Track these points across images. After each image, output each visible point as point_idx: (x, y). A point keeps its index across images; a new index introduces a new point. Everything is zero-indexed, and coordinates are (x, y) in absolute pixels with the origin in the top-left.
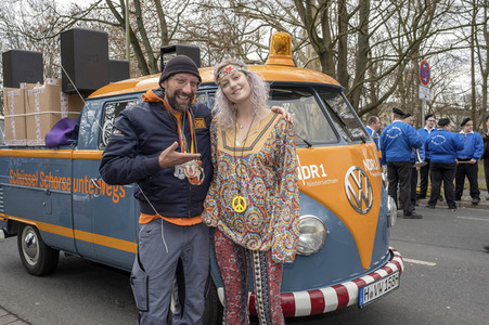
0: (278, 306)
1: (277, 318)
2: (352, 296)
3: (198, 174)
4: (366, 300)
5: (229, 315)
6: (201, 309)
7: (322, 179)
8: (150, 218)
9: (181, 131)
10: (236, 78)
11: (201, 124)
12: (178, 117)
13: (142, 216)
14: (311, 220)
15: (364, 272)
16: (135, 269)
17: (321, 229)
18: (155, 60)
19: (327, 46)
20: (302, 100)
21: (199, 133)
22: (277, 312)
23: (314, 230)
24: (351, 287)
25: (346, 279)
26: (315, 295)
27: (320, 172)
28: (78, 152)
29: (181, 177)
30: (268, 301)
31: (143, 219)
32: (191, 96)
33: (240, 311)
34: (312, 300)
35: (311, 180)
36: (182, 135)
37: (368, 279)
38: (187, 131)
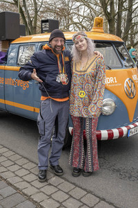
0: (95, 136)
1: (94, 140)
2: (125, 133)
3: (66, 81)
4: (130, 135)
5: (75, 138)
6: (64, 136)
7: (115, 83)
8: (46, 98)
9: (59, 62)
10: (81, 41)
11: (67, 59)
12: (58, 56)
13: (42, 97)
14: (109, 100)
15: (130, 123)
16: (39, 118)
17: (114, 105)
18: (31, 21)
19: (112, 16)
20: (107, 48)
21: (66, 63)
22: (94, 138)
23: (111, 105)
24: (125, 129)
25: (122, 126)
26: (110, 132)
27: (114, 80)
28: (7, 67)
29: (59, 81)
30: (91, 134)
31: (42, 98)
32: (62, 47)
33: (80, 137)
34: (109, 134)
35: (110, 84)
36: (59, 64)
37: (132, 126)
38: (61, 62)
